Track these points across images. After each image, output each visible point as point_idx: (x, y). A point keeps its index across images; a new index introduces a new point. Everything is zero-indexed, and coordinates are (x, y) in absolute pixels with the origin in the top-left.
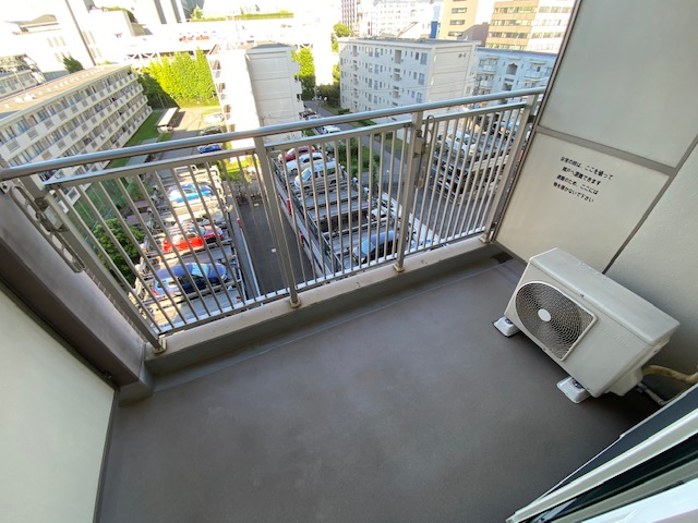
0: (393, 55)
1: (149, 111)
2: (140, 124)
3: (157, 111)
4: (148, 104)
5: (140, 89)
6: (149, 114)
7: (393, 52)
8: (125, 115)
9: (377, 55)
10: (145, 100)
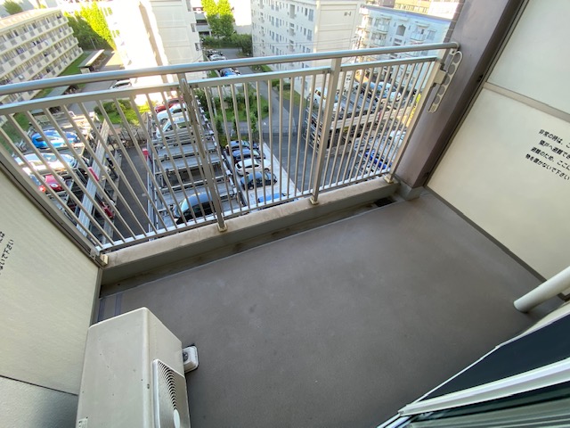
0: (289, 10)
1: (80, 52)
2: (67, 65)
3: (87, 52)
4: (79, 45)
5: (70, 31)
6: (79, 55)
7: (289, 6)
8: (50, 57)
9: (277, 9)
10: (75, 42)
